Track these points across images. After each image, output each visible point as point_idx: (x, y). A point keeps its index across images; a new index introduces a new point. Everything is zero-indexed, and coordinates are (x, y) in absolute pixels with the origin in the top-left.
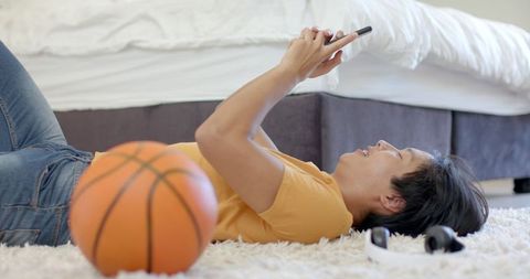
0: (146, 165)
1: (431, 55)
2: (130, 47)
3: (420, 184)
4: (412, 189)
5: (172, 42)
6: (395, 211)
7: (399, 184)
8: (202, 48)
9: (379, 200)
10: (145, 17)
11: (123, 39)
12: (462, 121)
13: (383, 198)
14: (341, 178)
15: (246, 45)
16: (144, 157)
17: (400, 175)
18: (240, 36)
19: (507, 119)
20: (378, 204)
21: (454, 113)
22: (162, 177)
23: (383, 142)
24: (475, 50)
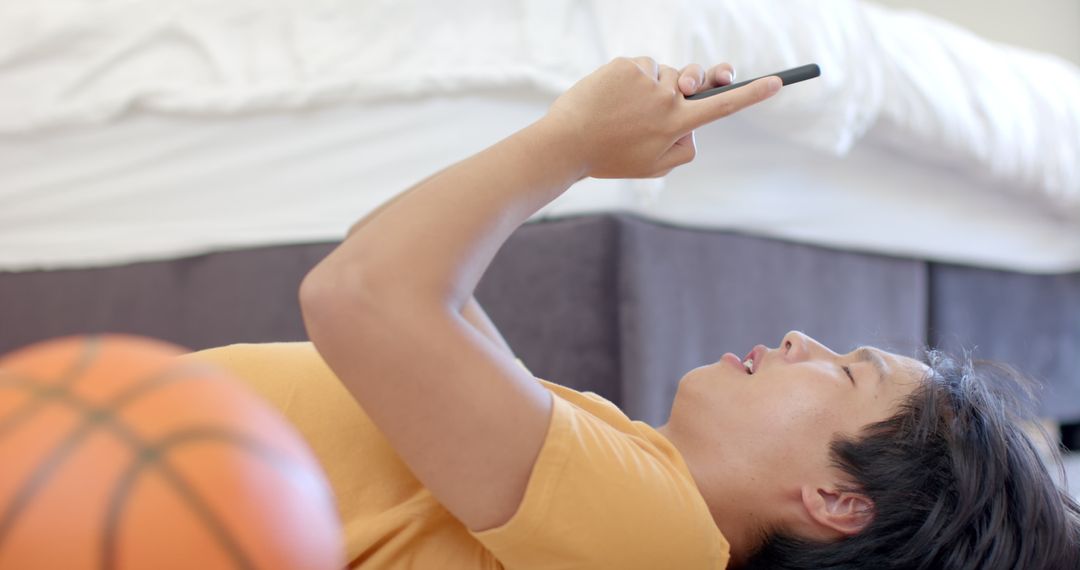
0: (101, 416)
1: (883, 121)
2: (135, 109)
3: (910, 452)
4: (891, 468)
5: (236, 93)
6: (847, 529)
7: (851, 456)
8: (314, 109)
9: (798, 497)
10: (174, 36)
11: (118, 89)
12: (950, 286)
13: (811, 497)
14: (688, 440)
15: (426, 95)
16: (95, 388)
17: (853, 428)
18: (410, 74)
19: (1045, 282)
20: (791, 511)
21: (933, 269)
22: (150, 454)
23: (798, 336)
24: (980, 111)
